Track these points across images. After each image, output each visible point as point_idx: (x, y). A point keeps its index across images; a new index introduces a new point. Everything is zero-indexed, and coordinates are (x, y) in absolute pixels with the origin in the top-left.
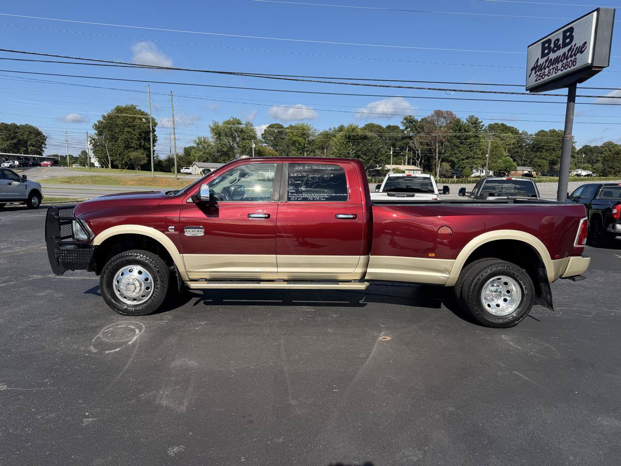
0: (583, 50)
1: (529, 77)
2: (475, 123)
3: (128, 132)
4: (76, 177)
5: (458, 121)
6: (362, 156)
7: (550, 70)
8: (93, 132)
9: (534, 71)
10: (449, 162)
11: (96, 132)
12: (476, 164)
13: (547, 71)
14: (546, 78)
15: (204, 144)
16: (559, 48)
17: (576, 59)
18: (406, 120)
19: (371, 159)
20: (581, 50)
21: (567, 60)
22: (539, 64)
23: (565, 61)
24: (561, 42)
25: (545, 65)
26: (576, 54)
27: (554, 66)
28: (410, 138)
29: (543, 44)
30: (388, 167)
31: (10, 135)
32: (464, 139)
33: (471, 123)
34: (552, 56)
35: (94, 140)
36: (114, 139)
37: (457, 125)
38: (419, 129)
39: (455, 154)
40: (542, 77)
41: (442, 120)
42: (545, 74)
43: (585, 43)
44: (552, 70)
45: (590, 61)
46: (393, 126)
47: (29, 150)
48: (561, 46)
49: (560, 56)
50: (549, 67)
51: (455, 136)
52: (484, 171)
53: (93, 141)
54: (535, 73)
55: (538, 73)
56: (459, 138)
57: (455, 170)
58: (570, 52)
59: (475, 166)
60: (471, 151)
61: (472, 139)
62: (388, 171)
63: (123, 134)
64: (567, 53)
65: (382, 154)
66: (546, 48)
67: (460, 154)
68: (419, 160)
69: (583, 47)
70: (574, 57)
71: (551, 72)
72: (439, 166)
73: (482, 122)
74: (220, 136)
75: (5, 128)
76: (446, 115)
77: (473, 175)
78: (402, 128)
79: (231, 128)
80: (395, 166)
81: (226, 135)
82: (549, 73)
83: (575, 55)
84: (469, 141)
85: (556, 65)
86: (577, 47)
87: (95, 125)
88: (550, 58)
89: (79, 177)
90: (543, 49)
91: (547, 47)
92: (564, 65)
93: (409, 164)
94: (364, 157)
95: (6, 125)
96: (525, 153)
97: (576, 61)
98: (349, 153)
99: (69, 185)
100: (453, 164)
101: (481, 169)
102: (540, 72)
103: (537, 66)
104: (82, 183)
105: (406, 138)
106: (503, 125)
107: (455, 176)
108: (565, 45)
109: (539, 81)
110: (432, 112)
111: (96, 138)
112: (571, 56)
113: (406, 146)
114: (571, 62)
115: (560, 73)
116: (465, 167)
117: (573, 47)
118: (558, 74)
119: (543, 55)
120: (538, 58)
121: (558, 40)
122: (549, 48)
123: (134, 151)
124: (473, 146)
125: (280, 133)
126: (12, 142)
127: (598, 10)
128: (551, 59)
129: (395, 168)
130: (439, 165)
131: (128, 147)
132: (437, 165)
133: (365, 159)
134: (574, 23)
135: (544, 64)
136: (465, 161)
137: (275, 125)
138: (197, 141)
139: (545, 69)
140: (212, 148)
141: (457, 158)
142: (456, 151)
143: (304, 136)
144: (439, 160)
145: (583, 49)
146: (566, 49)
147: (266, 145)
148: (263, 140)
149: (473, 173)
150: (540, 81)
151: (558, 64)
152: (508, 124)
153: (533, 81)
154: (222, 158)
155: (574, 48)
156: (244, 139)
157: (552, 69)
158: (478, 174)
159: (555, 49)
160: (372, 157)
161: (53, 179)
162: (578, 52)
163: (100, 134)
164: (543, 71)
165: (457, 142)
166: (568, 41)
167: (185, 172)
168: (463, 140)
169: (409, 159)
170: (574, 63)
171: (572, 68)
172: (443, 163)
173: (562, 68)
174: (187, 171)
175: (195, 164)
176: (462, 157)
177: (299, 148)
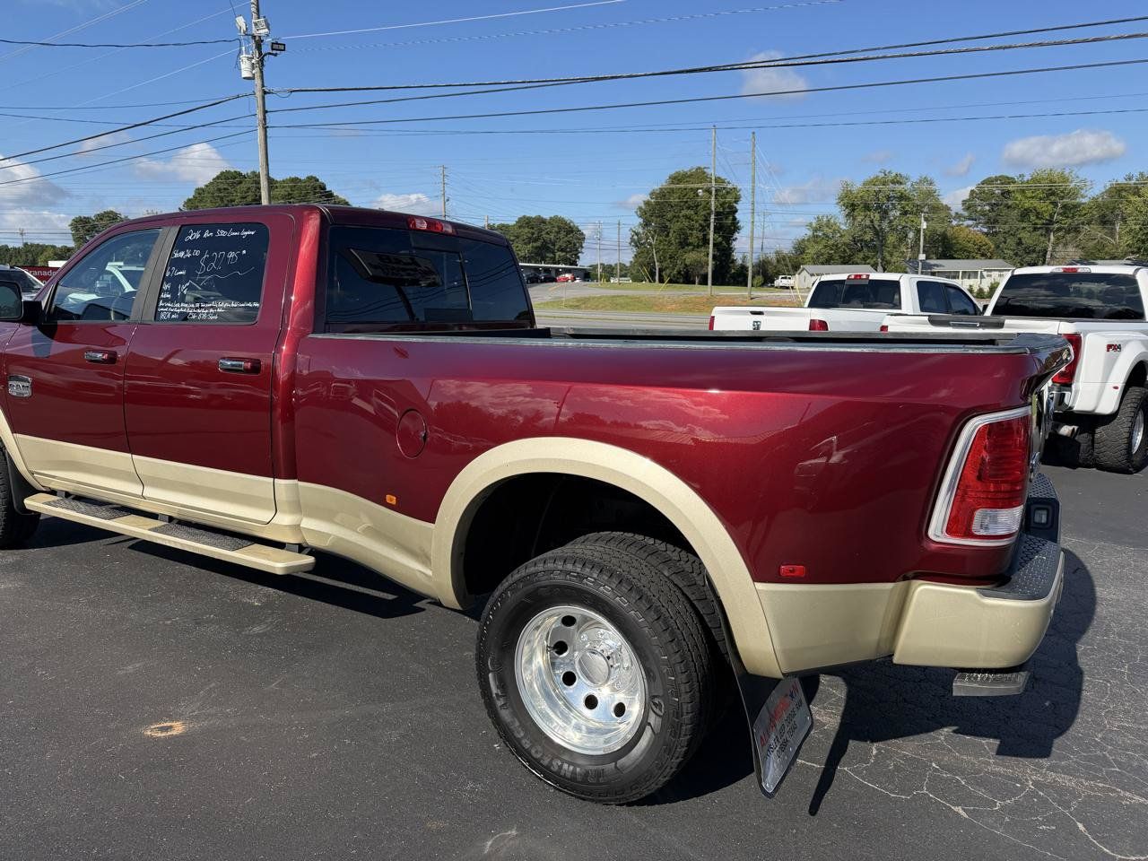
3: (686, 217)
4: (589, 299)
8: (636, 221)
11: (641, 220)
15: (826, 229)
31: (533, 234)
35: (637, 234)
36: (664, 229)
47: (557, 257)
53: (636, 237)
63: (678, 221)
74: (853, 210)
75: (527, 223)
79: (877, 193)
81: (867, 207)
87: (640, 208)
89: (594, 298)
95: (529, 218)
99: (576, 311)
104: (596, 308)
111: (641, 231)
123: (693, 250)
125: (1006, 194)
126: (535, 245)
131: (684, 244)
137: (996, 179)
138: (814, 225)
140: (841, 236)
143: (1053, 198)
147: (970, 222)
148: (966, 214)
154: (861, 255)
156: (905, 213)
161: (556, 303)
163: (646, 224)
167: (781, 285)
174: (785, 282)
175: (804, 269)
177: (1036, 224)
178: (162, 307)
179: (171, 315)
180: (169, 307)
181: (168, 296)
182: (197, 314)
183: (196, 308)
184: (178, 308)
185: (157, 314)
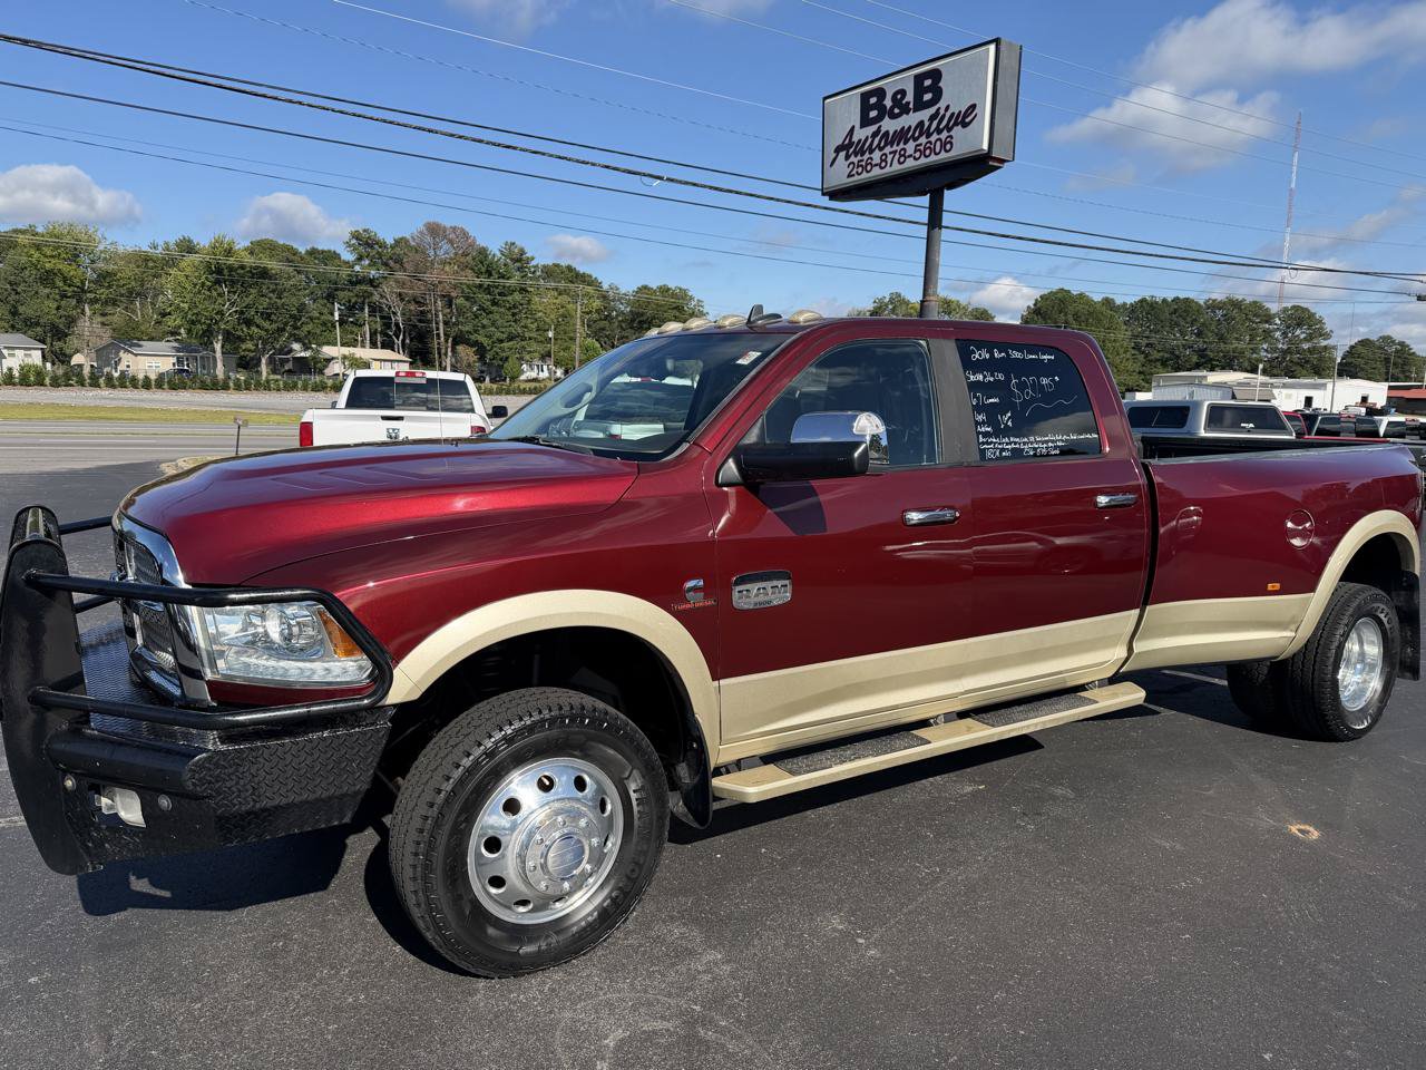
0: (967, 120)
1: (831, 165)
2: (520, 259)
5: (483, 252)
6: (258, 320)
7: (885, 154)
9: (843, 154)
10: (472, 346)
12: (530, 352)
13: (877, 156)
14: (876, 172)
16: (905, 110)
17: (951, 137)
18: (357, 239)
19: (283, 330)
20: (964, 119)
21: (927, 138)
22: (855, 139)
23: (923, 140)
24: (910, 97)
25: (872, 141)
26: (952, 128)
27: (895, 148)
28: (371, 282)
29: (865, 97)
30: (328, 351)
32: (500, 294)
33: (512, 259)
34: (889, 125)
37: (481, 262)
38: (391, 263)
39: (484, 327)
40: (864, 168)
41: (445, 246)
42: (874, 163)
43: (973, 107)
44: (890, 157)
45: (985, 146)
46: (323, 252)
48: (911, 106)
49: (910, 127)
50: (881, 149)
51: (480, 286)
52: (545, 367)
54: (847, 157)
55: (853, 159)
56: (488, 290)
57: (485, 363)
58: (935, 123)
59: (527, 357)
60: (515, 321)
61: (517, 297)
62: (329, 360)
64: (927, 124)
65: (311, 319)
66: (873, 107)
67: (493, 329)
68: (401, 337)
69: (967, 114)
70: (944, 135)
71: (889, 160)
72: (450, 354)
73: (533, 259)
76: (452, 236)
77: (523, 377)
78: (348, 256)
80: (346, 351)
82: (882, 161)
83: (949, 130)
84: (509, 298)
85: (902, 146)
86: (953, 114)
88: (883, 130)
90: (865, 108)
91: (873, 105)
92: (922, 148)
93: (374, 345)
94: (266, 324)
96: (617, 331)
97: (951, 143)
98: (221, 313)
100: (481, 351)
101: (540, 363)
102: (859, 158)
103: (851, 144)
105: (359, 282)
106: (569, 268)
107: (487, 379)
108: (920, 105)
109: (856, 178)
110: (421, 227)
112: (939, 131)
113: (363, 303)
114: (938, 143)
115: (910, 164)
116: (507, 358)
117: (942, 112)
118: (906, 165)
119: (865, 122)
120: (853, 127)
121: (903, 92)
122: (880, 106)
124: (520, 311)
127: (997, 41)
128: (887, 132)
129: (347, 353)
130: (449, 350)
132: (443, 351)
133: (267, 330)
134: (942, 62)
135: (870, 140)
136: (505, 345)
139: (871, 152)
141: (490, 337)
142: (485, 322)
144: (447, 341)
145: (970, 118)
146: (925, 115)
149: (523, 372)
150: (860, 177)
151: (905, 144)
152: (581, 269)
153: (840, 175)
155: (944, 116)
157: (890, 153)
158: (533, 374)
159: (896, 111)
160: (286, 324)
162: (956, 124)
164: (867, 155)
165: (484, 298)
166: (928, 97)
168: (497, 295)
169: (373, 334)
170: (948, 147)
171: (943, 155)
172: (460, 348)
173: (917, 155)
176: (498, 335)
178: (983, 443)
179: (1000, 453)
180: (995, 443)
181: (989, 429)
182: (1035, 449)
183: (1032, 443)
184: (1007, 444)
185: (983, 452)
